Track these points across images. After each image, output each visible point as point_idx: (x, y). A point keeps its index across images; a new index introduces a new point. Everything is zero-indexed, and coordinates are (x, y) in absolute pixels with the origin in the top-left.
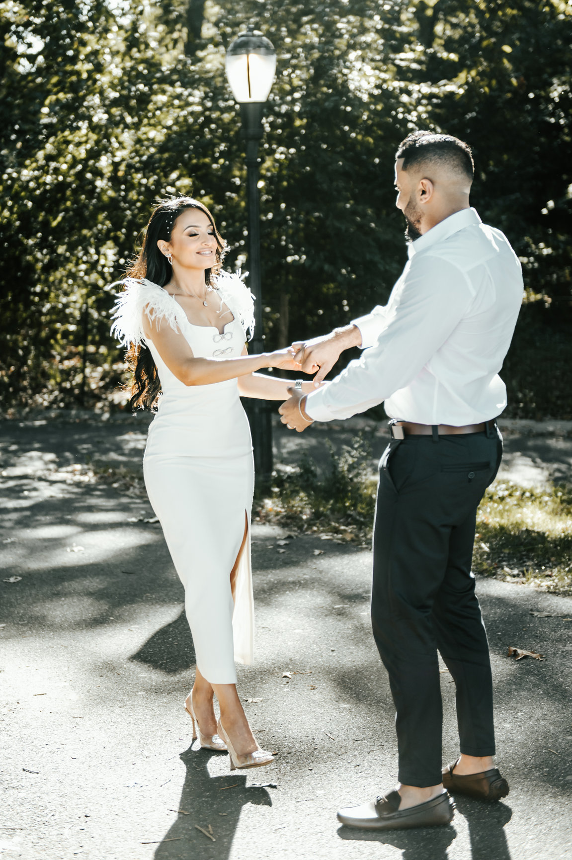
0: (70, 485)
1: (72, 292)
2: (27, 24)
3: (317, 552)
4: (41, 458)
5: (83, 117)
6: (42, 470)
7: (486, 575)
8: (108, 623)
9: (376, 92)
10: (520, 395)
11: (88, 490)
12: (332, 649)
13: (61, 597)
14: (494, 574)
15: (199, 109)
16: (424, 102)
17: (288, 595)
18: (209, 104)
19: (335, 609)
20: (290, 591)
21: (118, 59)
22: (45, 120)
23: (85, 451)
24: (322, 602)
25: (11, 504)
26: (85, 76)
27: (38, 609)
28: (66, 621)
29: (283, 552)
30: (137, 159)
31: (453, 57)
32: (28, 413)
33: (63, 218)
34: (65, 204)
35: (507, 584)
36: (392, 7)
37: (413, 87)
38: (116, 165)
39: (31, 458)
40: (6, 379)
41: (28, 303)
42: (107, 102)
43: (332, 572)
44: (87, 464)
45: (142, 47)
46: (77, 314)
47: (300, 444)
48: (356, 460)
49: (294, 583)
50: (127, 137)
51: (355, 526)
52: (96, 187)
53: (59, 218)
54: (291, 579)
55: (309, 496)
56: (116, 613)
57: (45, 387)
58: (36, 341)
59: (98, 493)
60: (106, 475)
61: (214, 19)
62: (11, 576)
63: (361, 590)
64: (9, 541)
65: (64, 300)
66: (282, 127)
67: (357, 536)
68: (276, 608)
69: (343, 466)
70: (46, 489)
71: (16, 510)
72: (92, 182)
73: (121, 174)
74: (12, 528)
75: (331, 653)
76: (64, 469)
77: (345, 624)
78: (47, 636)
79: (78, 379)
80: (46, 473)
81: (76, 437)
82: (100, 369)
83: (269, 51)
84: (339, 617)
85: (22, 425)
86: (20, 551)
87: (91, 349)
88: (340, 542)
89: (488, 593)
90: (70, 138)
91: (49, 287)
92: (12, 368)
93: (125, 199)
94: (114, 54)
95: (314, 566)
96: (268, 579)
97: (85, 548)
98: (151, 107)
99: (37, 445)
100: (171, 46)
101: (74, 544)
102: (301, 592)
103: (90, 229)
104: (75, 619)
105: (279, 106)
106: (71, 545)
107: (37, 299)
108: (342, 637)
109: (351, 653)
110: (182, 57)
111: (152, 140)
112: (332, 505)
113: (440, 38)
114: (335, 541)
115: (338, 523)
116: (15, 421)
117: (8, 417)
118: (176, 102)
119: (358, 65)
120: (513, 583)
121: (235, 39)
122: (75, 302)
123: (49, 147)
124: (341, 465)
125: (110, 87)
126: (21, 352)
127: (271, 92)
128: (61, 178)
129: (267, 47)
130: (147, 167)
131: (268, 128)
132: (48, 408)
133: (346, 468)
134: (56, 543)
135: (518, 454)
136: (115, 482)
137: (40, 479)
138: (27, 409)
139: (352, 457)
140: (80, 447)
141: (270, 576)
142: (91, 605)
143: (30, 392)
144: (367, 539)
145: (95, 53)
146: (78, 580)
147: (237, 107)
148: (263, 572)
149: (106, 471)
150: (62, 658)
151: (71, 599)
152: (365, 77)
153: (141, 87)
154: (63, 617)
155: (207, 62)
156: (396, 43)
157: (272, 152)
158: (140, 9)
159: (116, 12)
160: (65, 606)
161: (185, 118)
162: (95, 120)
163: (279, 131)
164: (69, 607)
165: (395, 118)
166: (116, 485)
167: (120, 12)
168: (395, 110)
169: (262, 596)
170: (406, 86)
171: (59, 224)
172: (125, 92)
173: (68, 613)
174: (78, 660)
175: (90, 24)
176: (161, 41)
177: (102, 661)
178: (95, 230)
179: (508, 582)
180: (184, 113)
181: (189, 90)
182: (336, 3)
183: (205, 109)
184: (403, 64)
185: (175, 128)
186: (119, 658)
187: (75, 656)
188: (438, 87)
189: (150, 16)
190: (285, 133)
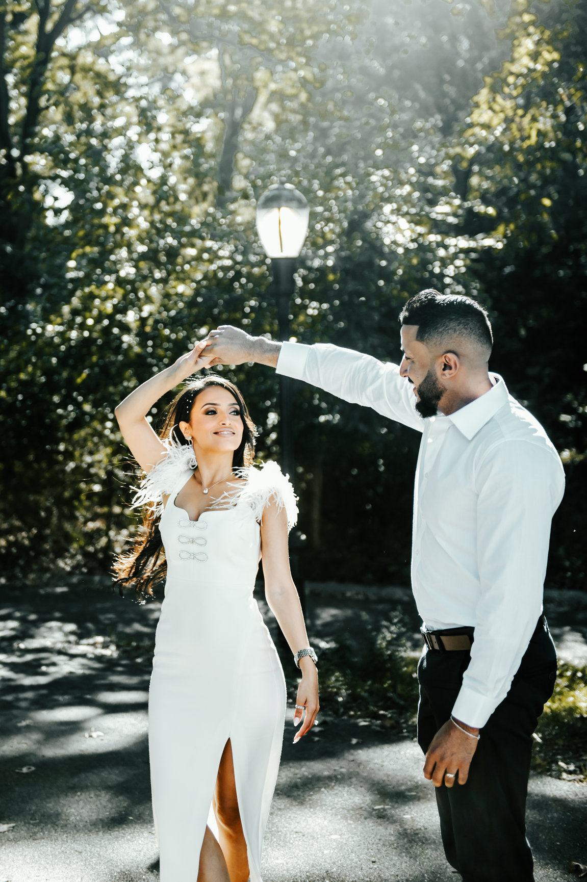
0: (91, 659)
1: (98, 451)
2: (54, 178)
3: (354, 741)
4: (60, 629)
5: (110, 272)
6: (62, 642)
7: (539, 770)
8: (127, 824)
9: (413, 246)
10: (567, 564)
11: (109, 665)
12: (373, 859)
13: (76, 792)
14: (550, 770)
15: (228, 263)
16: (462, 256)
17: (323, 792)
18: (239, 258)
19: (376, 810)
20: (325, 788)
21: (146, 212)
22: (71, 275)
23: (107, 622)
24: (361, 801)
25: (28, 681)
26: (112, 229)
27: (50, 806)
28: (81, 820)
29: (318, 741)
30: (165, 314)
31: (491, 211)
32: (49, 579)
33: (89, 375)
34: (90, 359)
35: (563, 782)
36: (428, 159)
37: (451, 241)
38: (143, 321)
39: (50, 628)
40: (26, 542)
41: (52, 462)
42: (135, 256)
43: (371, 766)
44: (109, 636)
45: (171, 200)
46: (103, 475)
47: (333, 616)
48: (395, 636)
49: (330, 778)
50: (154, 291)
51: (394, 711)
52: (122, 342)
53: (84, 375)
54: (326, 773)
55: (344, 675)
56: (136, 812)
57: (68, 551)
58: (60, 501)
59: (120, 669)
60: (128, 648)
61: (245, 171)
62: (24, 765)
63: (403, 788)
64: (24, 723)
65: (88, 459)
66: (314, 281)
67: (398, 723)
68: (311, 808)
69: (381, 643)
70: (65, 664)
71: (32, 688)
72: (119, 338)
73: (148, 329)
74: (28, 709)
75: (372, 866)
76: (85, 641)
77: (386, 829)
78: (59, 839)
79: (103, 541)
80: (66, 645)
81: (99, 606)
82: (125, 532)
83: (301, 205)
84: (379, 821)
85: (42, 592)
86: (36, 736)
87: (117, 510)
88: (378, 729)
89: (543, 793)
90: (96, 292)
91: (73, 446)
92: (35, 531)
93: (152, 355)
94: (143, 207)
95: (351, 758)
96: (301, 773)
97: (105, 733)
98: (179, 260)
99: (57, 615)
100: (200, 199)
101: (93, 729)
102: (338, 789)
103: (115, 385)
104: (91, 818)
105: (312, 260)
106: (89, 729)
107: (60, 458)
108: (384, 845)
109: (394, 865)
110: (211, 210)
111: (180, 296)
112: (369, 686)
113: (477, 190)
114: (374, 727)
115: (376, 706)
116: (36, 586)
117: (28, 583)
118: (206, 256)
119: (393, 218)
120: (570, 781)
121: (266, 193)
122: (100, 462)
123: (75, 301)
124: (379, 642)
125: (138, 240)
126: (43, 514)
127: (304, 245)
128: (86, 334)
129: (299, 201)
130: (173, 323)
131: (299, 283)
132: (70, 574)
133: (384, 644)
134: (74, 727)
135: (567, 628)
136: (138, 657)
137: (60, 652)
138: (48, 575)
139: (391, 632)
140: (102, 617)
141: (303, 769)
142: (109, 801)
143: (51, 556)
144: (409, 726)
145: (124, 207)
146: (95, 771)
147: (268, 261)
148: (296, 764)
149: (129, 644)
150: (75, 866)
151: (87, 793)
152: (399, 230)
153: (170, 240)
154: (78, 815)
155: (238, 215)
156: (432, 197)
157: (305, 307)
158: (169, 161)
159: (145, 165)
160: (81, 802)
161: (215, 272)
162: (122, 274)
163: (312, 286)
164: (85, 803)
165: (431, 272)
166: (139, 660)
167: (150, 165)
168: (432, 264)
169: (295, 794)
170: (443, 241)
171: (84, 381)
172: (154, 245)
173: (83, 810)
174: (93, 869)
175: (118, 177)
176: (190, 194)
177: (119, 871)
178: (121, 388)
179: (564, 779)
180: (213, 267)
181: (220, 243)
182: (369, 156)
183: (236, 263)
184: (440, 217)
185: (204, 283)
186: (138, 867)
187: (90, 864)
188: (475, 240)
189: (180, 167)
190: (318, 288)
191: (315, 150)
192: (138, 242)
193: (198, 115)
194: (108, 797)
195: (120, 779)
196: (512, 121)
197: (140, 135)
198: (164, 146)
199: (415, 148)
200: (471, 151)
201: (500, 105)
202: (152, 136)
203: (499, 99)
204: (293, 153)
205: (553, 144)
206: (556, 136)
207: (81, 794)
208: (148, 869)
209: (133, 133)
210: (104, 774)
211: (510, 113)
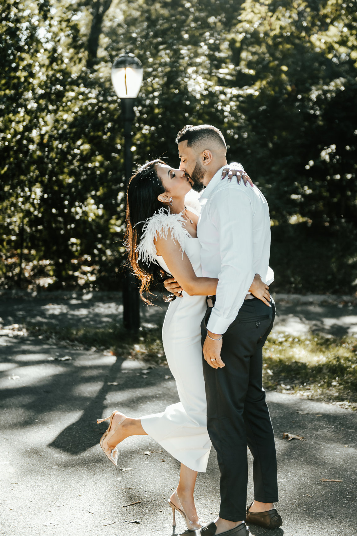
0: (11, 337)
1: (14, 215)
3: (167, 377)
5: (21, 106)
7: (271, 389)
8: (35, 424)
9: (205, 93)
10: (292, 279)
11: (22, 340)
13: (4, 408)
14: (276, 389)
15: (95, 101)
16: (234, 99)
18: (101, 98)
21: (44, 69)
23: (20, 316)
26: (22, 80)
28: (7, 423)
29: (146, 378)
30: (55, 132)
31: (252, 72)
33: (8, 169)
34: (9, 159)
36: (215, 41)
37: (228, 90)
38: (42, 136)
42: (37, 96)
44: (22, 324)
45: (59, 62)
46: (17, 229)
47: (157, 311)
49: (153, 397)
50: (49, 118)
52: (29, 149)
53: (6, 169)
54: (150, 394)
56: (40, 417)
59: (29, 342)
60: (34, 331)
61: (105, 46)
65: (8, 220)
66: (147, 113)
68: (141, 412)
72: (27, 146)
73: (45, 141)
76: (7, 327)
79: (17, 270)
81: (15, 307)
82: (31, 264)
83: (138, 66)
87: (26, 251)
89: (273, 400)
90: (13, 118)
93: (47, 157)
94: (41, 66)
95: (165, 386)
96: (136, 394)
97: (20, 377)
98: (64, 99)
100: (77, 62)
101: (13, 375)
102: (157, 402)
103: (25, 175)
104: (13, 422)
105: (145, 100)
106: (11, 375)
110: (84, 69)
111: (65, 121)
113: (245, 60)
118: (81, 97)
119: (194, 76)
120: (287, 394)
121: (116, 59)
122: (15, 222)
125: (39, 86)
127: (140, 91)
128: (7, 143)
129: (137, 64)
130: (62, 138)
131: (138, 114)
134: (1, 374)
136: (40, 335)
140: (17, 313)
141: (137, 392)
142: (24, 412)
145: (30, 66)
146: (15, 397)
147: (119, 100)
148: (134, 390)
149: (34, 328)
150: (4, 446)
151: (11, 409)
152: (198, 83)
153: (59, 87)
154: (5, 420)
155: (100, 72)
156: (217, 63)
157: (140, 129)
158: (58, 38)
159: (43, 40)
160: (7, 414)
161: (86, 107)
162: (29, 107)
163: (145, 116)
164: (10, 414)
165: (216, 109)
166: (40, 337)
167: (45, 40)
168: (217, 104)
169: (132, 405)
170: (223, 90)
171: (5, 172)
172: (48, 90)
173: (9, 418)
174: (15, 447)
175: (26, 47)
176: (71, 59)
177: (30, 448)
178: (29, 176)
179: (284, 393)
180: (86, 103)
181: (89, 89)
182: (180, 38)
183: (99, 101)
184: (221, 76)
185: (80, 113)
186: (41, 445)
187: (13, 445)
188: (243, 90)
189: (64, 43)
190: (149, 117)
191: (148, 34)
192: (39, 88)
193: (76, 11)
194: (23, 410)
195: (30, 401)
196: (265, 19)
197: (39, 21)
198: (55, 29)
199: (207, 34)
200: (240, 37)
201: (257, 9)
202: (47, 22)
203: (257, 5)
204: (134, 35)
205: (289, 34)
206: (291, 29)
207: (7, 409)
208: (48, 446)
209: (35, 20)
210: (21, 399)
211: (264, 15)
